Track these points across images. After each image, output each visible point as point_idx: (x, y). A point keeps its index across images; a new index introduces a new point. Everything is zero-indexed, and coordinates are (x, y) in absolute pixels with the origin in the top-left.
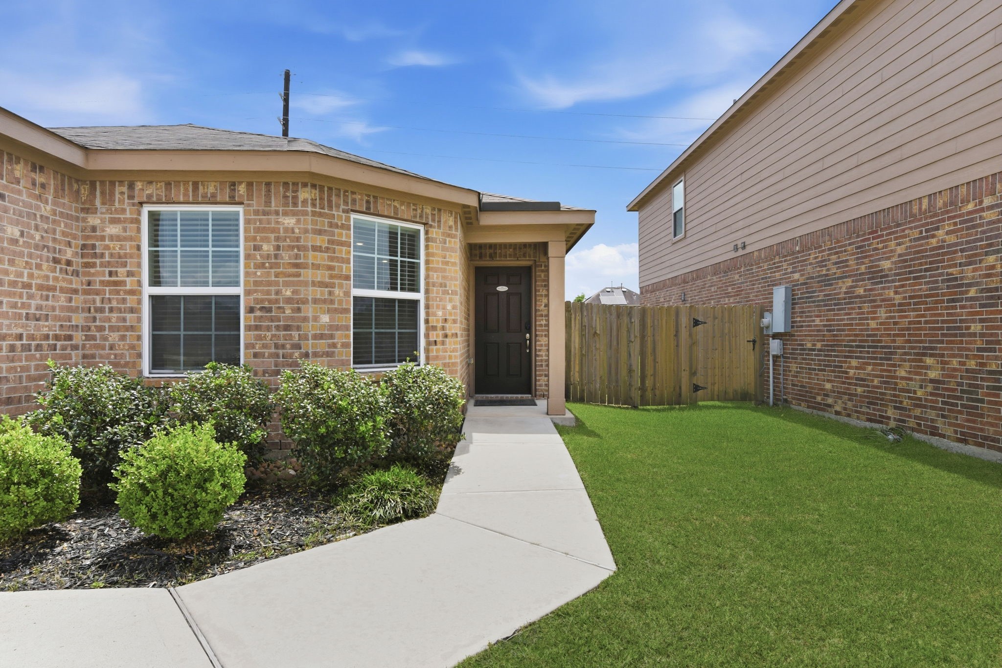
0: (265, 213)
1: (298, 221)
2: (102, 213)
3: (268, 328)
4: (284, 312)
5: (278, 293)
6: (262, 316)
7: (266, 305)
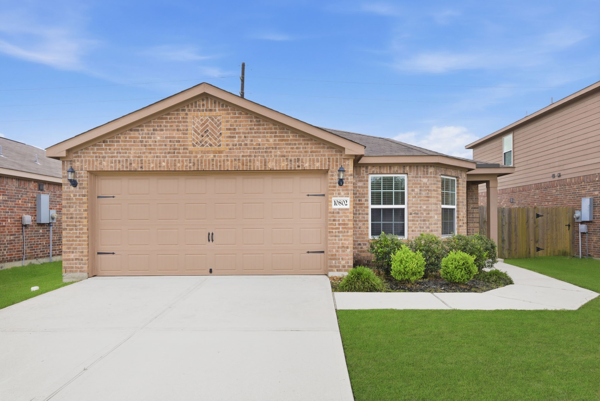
0: (416, 177)
1: (428, 180)
2: (356, 178)
3: (417, 221)
4: (423, 215)
5: (421, 207)
6: (415, 216)
7: (417, 212)
